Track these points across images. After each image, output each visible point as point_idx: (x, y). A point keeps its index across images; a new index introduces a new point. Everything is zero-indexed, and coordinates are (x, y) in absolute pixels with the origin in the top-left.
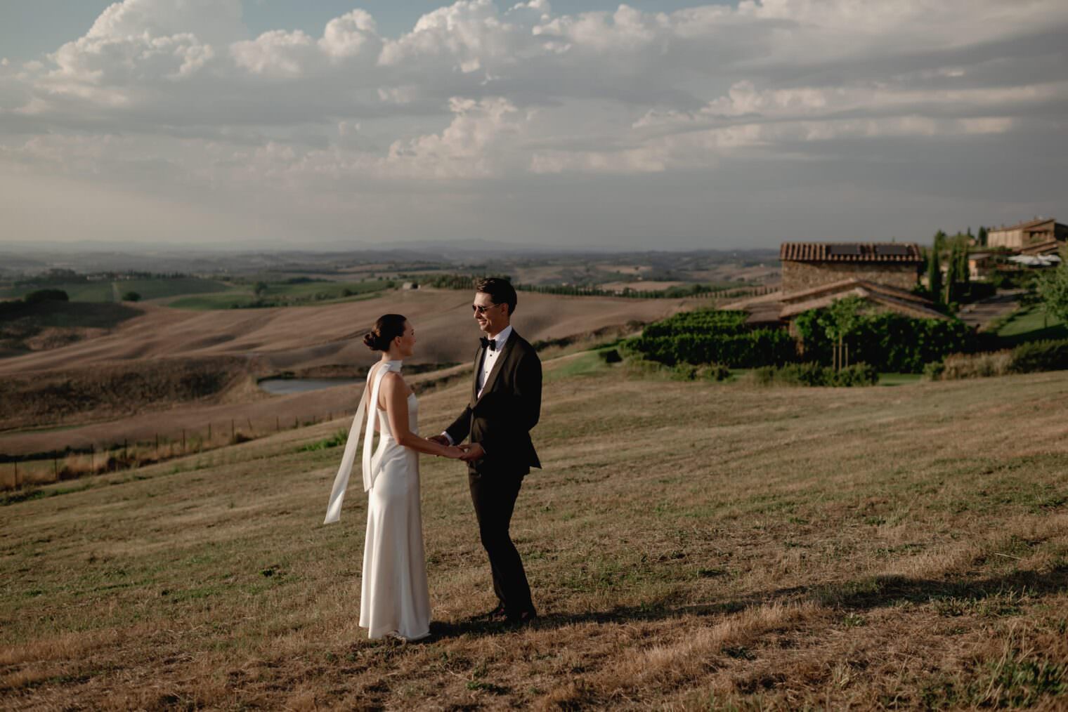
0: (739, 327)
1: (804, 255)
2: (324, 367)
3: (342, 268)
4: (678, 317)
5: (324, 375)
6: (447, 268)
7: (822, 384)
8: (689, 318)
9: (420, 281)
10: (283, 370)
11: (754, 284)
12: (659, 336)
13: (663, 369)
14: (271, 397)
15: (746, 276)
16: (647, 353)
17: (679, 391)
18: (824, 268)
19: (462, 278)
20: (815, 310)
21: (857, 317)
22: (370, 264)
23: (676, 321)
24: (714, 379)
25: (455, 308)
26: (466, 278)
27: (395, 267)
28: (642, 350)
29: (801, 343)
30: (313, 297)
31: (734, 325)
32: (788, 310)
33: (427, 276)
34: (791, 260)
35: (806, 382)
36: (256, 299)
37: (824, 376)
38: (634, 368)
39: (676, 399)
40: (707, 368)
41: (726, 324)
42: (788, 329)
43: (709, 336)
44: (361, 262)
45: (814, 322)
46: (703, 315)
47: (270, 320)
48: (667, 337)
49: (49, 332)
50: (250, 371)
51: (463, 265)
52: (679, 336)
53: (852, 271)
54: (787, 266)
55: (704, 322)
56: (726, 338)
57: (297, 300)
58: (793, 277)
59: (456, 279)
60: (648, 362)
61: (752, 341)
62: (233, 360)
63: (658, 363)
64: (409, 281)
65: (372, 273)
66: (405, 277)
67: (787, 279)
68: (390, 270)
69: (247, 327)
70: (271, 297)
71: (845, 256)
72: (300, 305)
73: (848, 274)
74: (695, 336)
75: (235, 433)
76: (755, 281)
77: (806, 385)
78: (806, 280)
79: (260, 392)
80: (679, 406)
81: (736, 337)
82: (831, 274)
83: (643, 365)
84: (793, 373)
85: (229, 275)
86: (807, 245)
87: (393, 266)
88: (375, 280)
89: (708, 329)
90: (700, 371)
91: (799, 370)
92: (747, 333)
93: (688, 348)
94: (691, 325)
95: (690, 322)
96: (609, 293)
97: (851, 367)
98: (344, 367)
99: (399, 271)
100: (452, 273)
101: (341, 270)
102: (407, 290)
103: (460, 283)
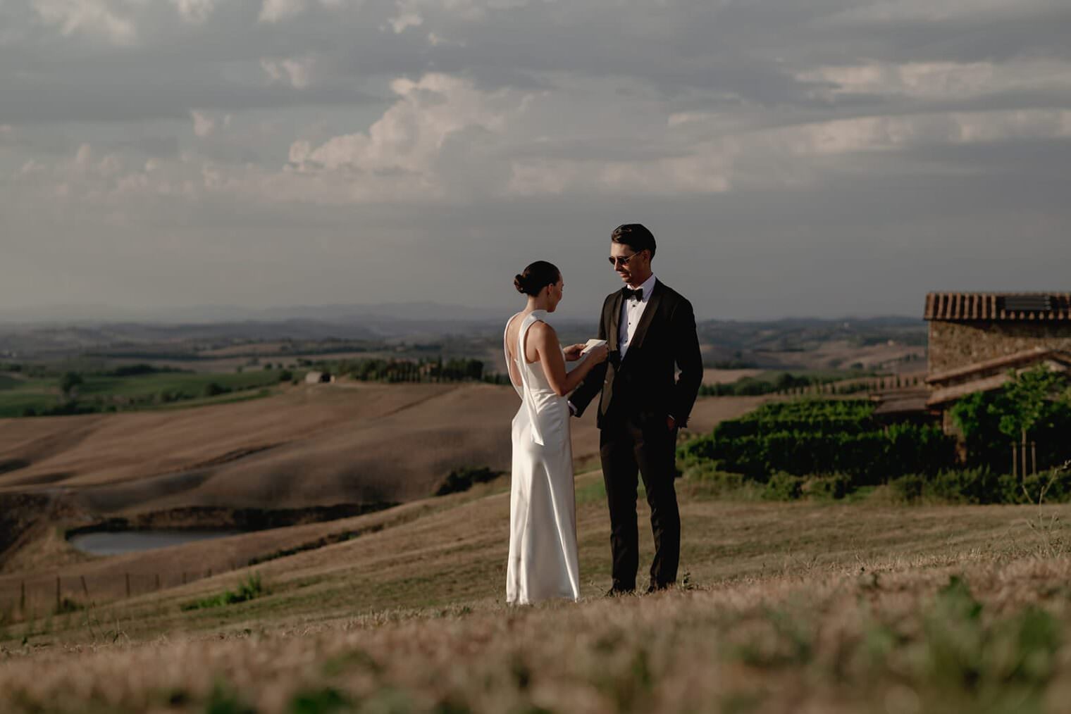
0: (864, 422)
1: (962, 312)
2: (177, 510)
3: (204, 349)
4: (766, 409)
5: (175, 524)
6: (378, 350)
7: (998, 500)
8: (784, 412)
9: (333, 370)
10: (108, 516)
11: (878, 372)
12: (738, 436)
13: (748, 484)
14: (88, 560)
15: (865, 361)
16: (723, 461)
17: (776, 514)
18: (994, 331)
19: (403, 364)
20: (981, 393)
21: (1048, 403)
22: (250, 342)
23: (765, 415)
24: (830, 495)
25: (390, 413)
26: (410, 364)
27: (290, 347)
28: (713, 456)
29: (962, 445)
30: (158, 398)
31: (856, 418)
32: (940, 395)
33: (344, 361)
34: (943, 320)
35: (972, 497)
36: (63, 401)
37: (1000, 488)
38: (702, 484)
39: (772, 524)
40: (817, 480)
41: (844, 417)
42: (941, 424)
43: (819, 435)
44: (236, 340)
45: (981, 411)
46: (806, 406)
47: (86, 434)
48: (752, 437)
50: (55, 517)
51: (402, 345)
52: (770, 436)
53: (1039, 336)
54: (936, 329)
55: (809, 416)
56: (845, 437)
57: (132, 402)
58: (946, 347)
59: (394, 366)
60: (724, 475)
61: (886, 441)
62: (26, 500)
63: (740, 476)
64: (316, 370)
65: (254, 358)
66: (309, 363)
67: (937, 350)
68: (284, 352)
69: (50, 446)
70: (89, 398)
71: (1027, 313)
72: (136, 410)
73: (1032, 340)
74: (796, 434)
75: (62, 599)
76: (880, 367)
77: (972, 502)
78: (967, 351)
79: (70, 552)
80: (779, 532)
81: (860, 436)
82: (1006, 340)
83: (717, 478)
84: (951, 484)
85: (20, 362)
86: (967, 296)
87: (289, 346)
88: (259, 369)
89: (816, 426)
90: (808, 485)
91: (962, 479)
92: (877, 429)
93: (786, 454)
94: (790, 418)
95: (786, 416)
97: (1041, 473)
98: (209, 510)
99: (299, 353)
100: (386, 357)
101: (201, 354)
102: (312, 385)
103: (400, 373)
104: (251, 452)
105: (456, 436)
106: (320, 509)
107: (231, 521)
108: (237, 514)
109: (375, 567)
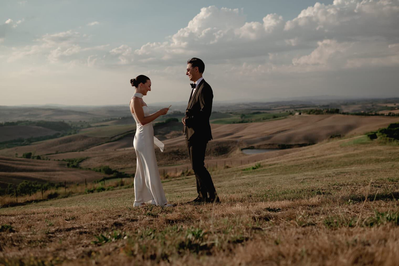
2: (265, 144)
5: (265, 147)
9: (302, 112)
10: (250, 146)
12: (395, 128)
13: (395, 141)
14: (246, 155)
19: (319, 110)
22: (283, 106)
25: (316, 122)
26: (321, 110)
28: (386, 133)
30: (262, 119)
33: (305, 110)
36: (241, 120)
38: (382, 141)
44: (280, 105)
47: (246, 127)
48: (398, 128)
49: (173, 133)
50: (239, 146)
51: (319, 105)
57: (256, 120)
59: (316, 111)
60: (388, 138)
62: (233, 142)
63: (393, 139)
64: (298, 112)
65: (284, 109)
66: (296, 110)
68: (291, 108)
69: (238, 130)
70: (246, 119)
75: (226, 165)
79: (242, 153)
83: (386, 139)
85: (232, 112)
87: (292, 106)
88: (285, 112)
96: (382, 115)
98: (273, 144)
99: (294, 108)
100: (314, 108)
101: (272, 109)
102: (297, 116)
103: (318, 112)
104: (282, 131)
105: (332, 127)
106: (299, 145)
107: (278, 147)
108: (279, 146)
109: (289, 161)
